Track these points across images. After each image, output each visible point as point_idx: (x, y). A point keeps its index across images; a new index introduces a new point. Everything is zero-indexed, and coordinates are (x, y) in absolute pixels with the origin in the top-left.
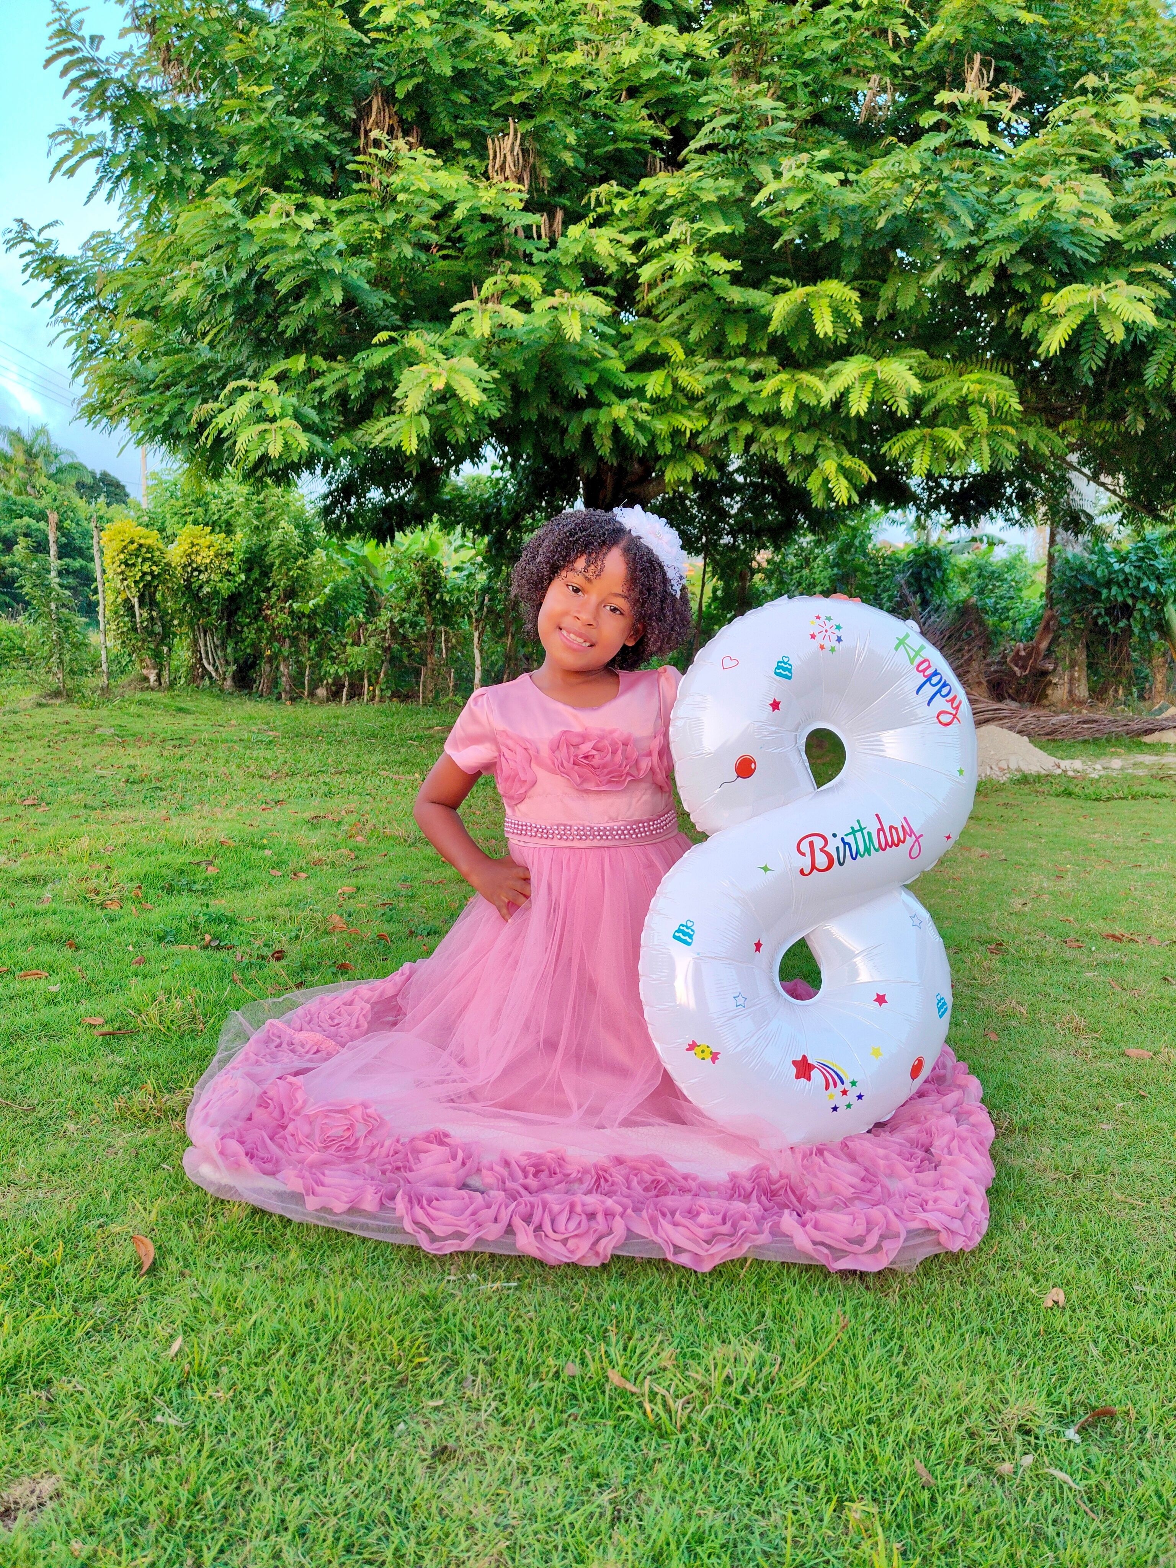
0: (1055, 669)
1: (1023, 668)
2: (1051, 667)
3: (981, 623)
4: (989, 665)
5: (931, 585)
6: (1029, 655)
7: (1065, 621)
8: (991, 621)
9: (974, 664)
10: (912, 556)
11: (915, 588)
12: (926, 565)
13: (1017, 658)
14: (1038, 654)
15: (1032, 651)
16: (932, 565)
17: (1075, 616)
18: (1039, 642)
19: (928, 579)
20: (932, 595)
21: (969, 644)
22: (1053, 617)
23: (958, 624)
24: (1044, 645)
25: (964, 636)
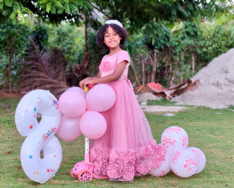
0: (90, 74)
1: (79, 74)
2: (88, 73)
3: (62, 56)
4: (66, 73)
5: (43, 41)
6: (81, 69)
7: (92, 56)
8: (66, 56)
9: (61, 73)
10: (34, 29)
11: (36, 42)
12: (40, 33)
13: (76, 70)
14: (84, 68)
15: (82, 68)
16: (43, 33)
17: (96, 54)
18: (84, 64)
19: (41, 39)
20: (43, 45)
21: (59, 64)
22: (88, 55)
23: (54, 57)
24: (86, 65)
25: (57, 62)
